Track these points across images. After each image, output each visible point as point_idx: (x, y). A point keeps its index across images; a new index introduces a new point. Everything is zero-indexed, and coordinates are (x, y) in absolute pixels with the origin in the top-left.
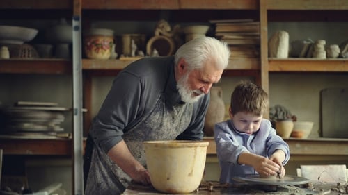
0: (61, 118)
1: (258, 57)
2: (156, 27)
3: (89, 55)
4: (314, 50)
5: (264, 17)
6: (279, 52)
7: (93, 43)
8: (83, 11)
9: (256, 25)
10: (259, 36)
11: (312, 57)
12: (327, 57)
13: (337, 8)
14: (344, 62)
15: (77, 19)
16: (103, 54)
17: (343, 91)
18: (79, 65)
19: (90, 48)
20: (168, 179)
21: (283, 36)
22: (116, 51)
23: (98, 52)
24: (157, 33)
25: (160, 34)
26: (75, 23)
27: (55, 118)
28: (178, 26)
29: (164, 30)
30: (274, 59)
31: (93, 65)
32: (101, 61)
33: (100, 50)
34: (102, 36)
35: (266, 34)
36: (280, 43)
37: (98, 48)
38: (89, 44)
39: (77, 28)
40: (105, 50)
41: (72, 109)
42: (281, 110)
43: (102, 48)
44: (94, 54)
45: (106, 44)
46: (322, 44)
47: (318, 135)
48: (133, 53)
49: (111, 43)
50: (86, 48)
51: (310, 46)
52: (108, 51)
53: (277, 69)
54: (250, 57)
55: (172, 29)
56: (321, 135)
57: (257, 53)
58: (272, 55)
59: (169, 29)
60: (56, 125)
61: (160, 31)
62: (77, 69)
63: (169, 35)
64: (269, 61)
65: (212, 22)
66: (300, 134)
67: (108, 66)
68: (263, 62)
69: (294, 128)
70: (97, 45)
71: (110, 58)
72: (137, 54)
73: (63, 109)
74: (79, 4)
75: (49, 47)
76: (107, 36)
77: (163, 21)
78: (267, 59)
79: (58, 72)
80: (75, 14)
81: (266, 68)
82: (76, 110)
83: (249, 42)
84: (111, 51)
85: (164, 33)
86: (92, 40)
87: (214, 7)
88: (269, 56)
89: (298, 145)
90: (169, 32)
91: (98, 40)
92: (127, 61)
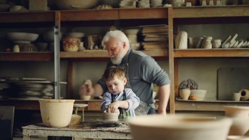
0: (50, 88)
1: (167, 48)
3: (65, 50)
4: (204, 43)
5: (171, 22)
6: (180, 45)
7: (67, 42)
8: (62, 22)
10: (168, 35)
11: (203, 48)
12: (212, 47)
13: (219, 16)
14: (224, 50)
15: (57, 27)
16: (73, 48)
17: (232, 69)
18: (58, 56)
19: (65, 44)
20: (48, 119)
21: (183, 35)
22: (84, 46)
23: (69, 48)
26: (55, 30)
27: (46, 88)
30: (177, 49)
31: (67, 55)
32: (72, 52)
33: (71, 46)
34: (72, 37)
35: (172, 33)
36: (181, 39)
37: (70, 45)
38: (64, 42)
39: (57, 33)
40: (74, 46)
41: (54, 82)
42: (191, 82)
43: (72, 44)
44: (67, 48)
45: (74, 42)
46: (210, 39)
47: (215, 98)
48: (91, 48)
49: (78, 41)
50: (63, 45)
51: (203, 40)
52: (76, 46)
53: (180, 56)
54: (163, 48)
56: (217, 98)
57: (166, 46)
58: (176, 47)
60: (48, 92)
62: (57, 58)
64: (175, 51)
66: (195, 98)
67: (75, 56)
68: (170, 52)
69: (191, 94)
70: (69, 43)
71: (78, 51)
72: (94, 48)
73: (49, 82)
74: (58, 18)
75: (45, 45)
78: (173, 49)
79: (47, 60)
80: (56, 25)
81: (172, 55)
82: (56, 83)
83: (163, 39)
84: (79, 46)
86: (66, 40)
87: (140, 18)
89: (193, 105)
91: (69, 40)
92: (87, 52)
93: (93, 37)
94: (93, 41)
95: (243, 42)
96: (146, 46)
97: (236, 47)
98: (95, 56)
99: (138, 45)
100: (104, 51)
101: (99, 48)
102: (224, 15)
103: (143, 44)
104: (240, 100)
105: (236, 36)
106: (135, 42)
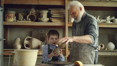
2: (30, 11)
3: (6, 20)
6: (72, 20)
8: (4, 4)
9: (64, 11)
10: (65, 14)
13: (91, 6)
15: (2, 7)
16: (11, 20)
18: (2, 24)
19: (6, 17)
22: (16, 19)
23: (9, 19)
24: (30, 13)
25: (32, 13)
28: (38, 10)
29: (33, 12)
30: (70, 22)
31: (8, 24)
32: (10, 22)
33: (10, 18)
34: (11, 13)
35: (68, 14)
37: (9, 18)
39: (2, 10)
40: (12, 18)
43: (11, 17)
48: (22, 20)
49: (14, 16)
50: (5, 17)
53: (71, 26)
54: (62, 22)
55: (36, 11)
57: (64, 20)
58: (69, 21)
59: (35, 11)
61: (32, 12)
62: (2, 25)
63: (35, 14)
64: (68, 23)
65: (49, 9)
67: (13, 24)
68: (66, 23)
70: (9, 16)
71: (14, 21)
72: (23, 20)
74: (3, 2)
76: (13, 14)
77: (33, 9)
78: (68, 22)
80: (1, 5)
81: (67, 25)
82: (1, 39)
83: (62, 16)
84: (14, 19)
85: (33, 13)
86: (7, 15)
87: (50, 4)
88: (68, 21)
90: (35, 13)
91: (9, 15)
92: (20, 22)
93: (22, 14)
94: (23, 16)
95: (102, 20)
96: (53, 20)
97: (100, 22)
98: (24, 24)
99: (48, 19)
100: (29, 22)
101: (26, 20)
102: (93, 5)
103: (51, 19)
104: (100, 50)
105: (99, 16)
106: (47, 17)
